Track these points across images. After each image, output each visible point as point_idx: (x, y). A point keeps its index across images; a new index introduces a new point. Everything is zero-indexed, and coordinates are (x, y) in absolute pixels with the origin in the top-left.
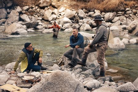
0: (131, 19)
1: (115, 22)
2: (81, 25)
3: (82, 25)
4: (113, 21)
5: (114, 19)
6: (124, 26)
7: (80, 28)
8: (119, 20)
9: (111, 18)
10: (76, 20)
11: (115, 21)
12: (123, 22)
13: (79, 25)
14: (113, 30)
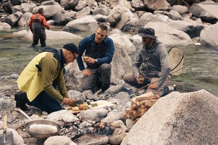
0: (106, 4)
1: (80, 10)
2: (19, 15)
3: (21, 16)
4: (77, 8)
5: (79, 4)
6: (99, 16)
7: (19, 22)
8: (87, 6)
9: (72, 3)
10: (4, 7)
11: (81, 8)
12: (93, 9)
13: (16, 16)
14: (88, 23)
